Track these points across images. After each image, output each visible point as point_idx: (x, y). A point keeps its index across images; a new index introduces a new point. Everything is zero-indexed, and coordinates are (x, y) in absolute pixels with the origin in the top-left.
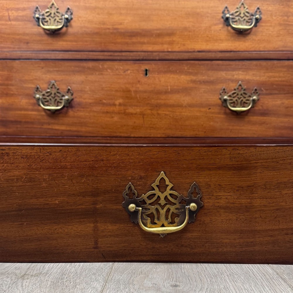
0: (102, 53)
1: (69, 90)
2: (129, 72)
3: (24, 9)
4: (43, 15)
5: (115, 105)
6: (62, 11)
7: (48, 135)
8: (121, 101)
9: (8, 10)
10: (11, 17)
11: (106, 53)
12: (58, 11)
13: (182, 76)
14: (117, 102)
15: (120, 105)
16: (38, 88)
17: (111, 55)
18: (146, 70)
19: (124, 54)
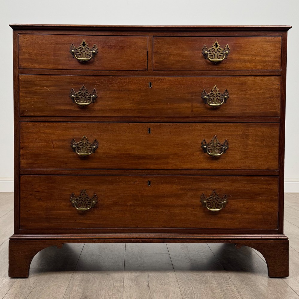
0: (118, 171)
1: (95, 195)
2: (137, 183)
3: (64, 140)
4: (78, 144)
5: (127, 205)
6: (91, 142)
7: (79, 227)
8: (131, 202)
9: (52, 141)
10: (54, 146)
11: (121, 171)
12: (88, 142)
13: (174, 186)
14: (129, 203)
15: (131, 205)
16: (73, 195)
17: (125, 172)
18: (149, 182)
19: (134, 171)
